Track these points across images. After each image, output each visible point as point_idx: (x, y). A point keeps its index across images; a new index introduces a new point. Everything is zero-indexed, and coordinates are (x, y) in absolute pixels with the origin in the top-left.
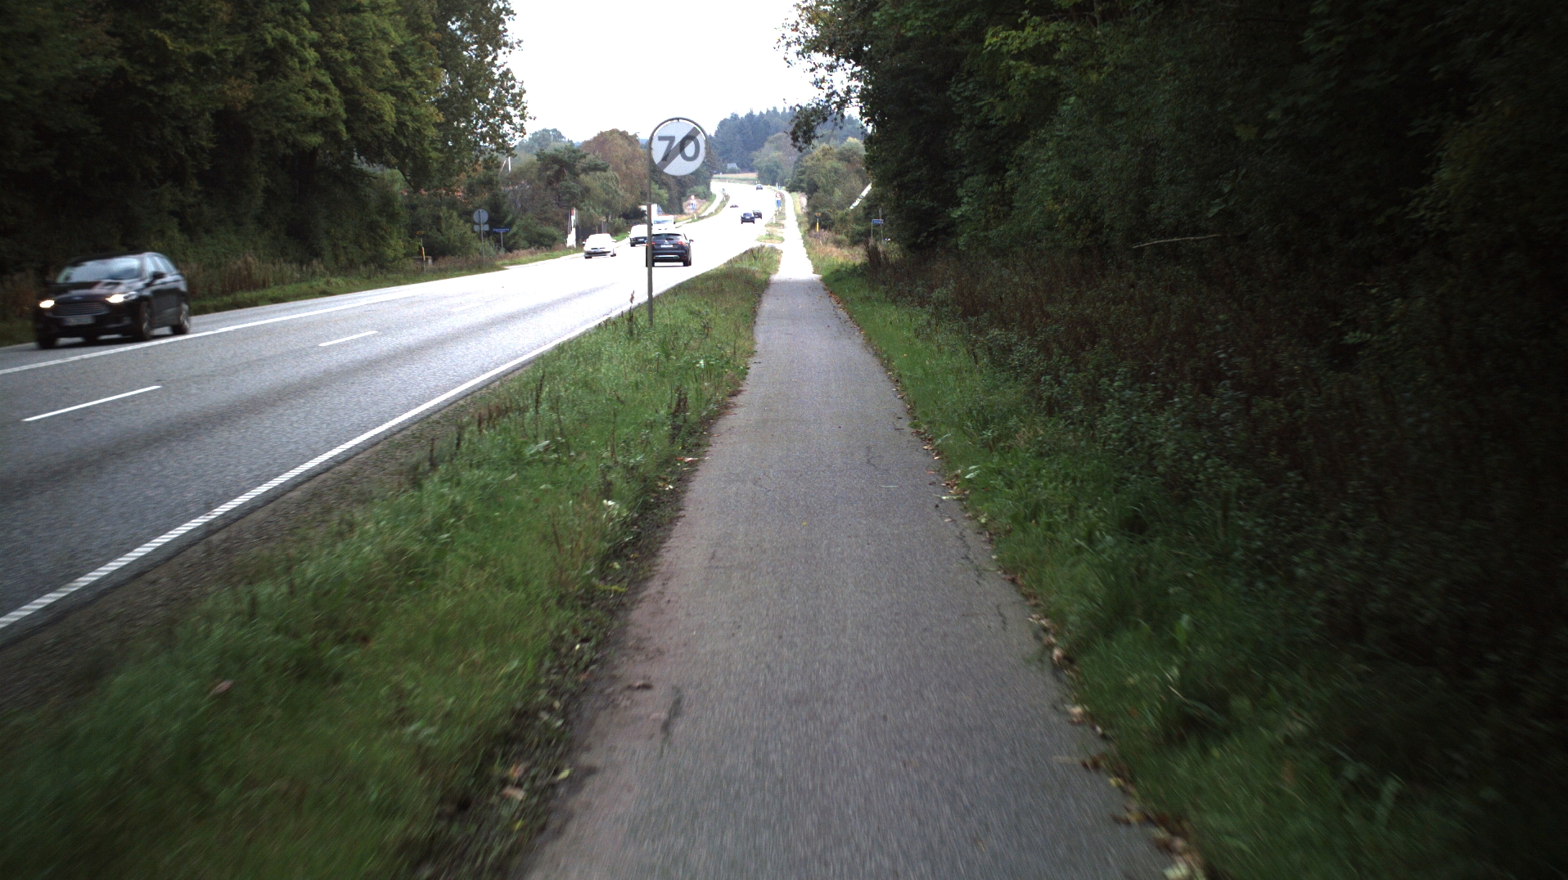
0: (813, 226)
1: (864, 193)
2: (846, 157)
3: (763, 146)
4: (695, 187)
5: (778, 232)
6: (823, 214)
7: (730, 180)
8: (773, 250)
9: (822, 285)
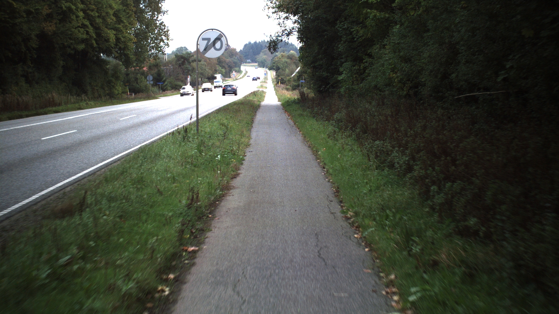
0: (278, 83)
1: (297, 70)
2: (290, 57)
3: (260, 53)
4: (235, 68)
5: (265, 85)
6: (282, 78)
7: (248, 66)
8: (263, 92)
9: (282, 107)
